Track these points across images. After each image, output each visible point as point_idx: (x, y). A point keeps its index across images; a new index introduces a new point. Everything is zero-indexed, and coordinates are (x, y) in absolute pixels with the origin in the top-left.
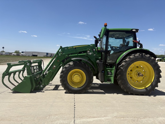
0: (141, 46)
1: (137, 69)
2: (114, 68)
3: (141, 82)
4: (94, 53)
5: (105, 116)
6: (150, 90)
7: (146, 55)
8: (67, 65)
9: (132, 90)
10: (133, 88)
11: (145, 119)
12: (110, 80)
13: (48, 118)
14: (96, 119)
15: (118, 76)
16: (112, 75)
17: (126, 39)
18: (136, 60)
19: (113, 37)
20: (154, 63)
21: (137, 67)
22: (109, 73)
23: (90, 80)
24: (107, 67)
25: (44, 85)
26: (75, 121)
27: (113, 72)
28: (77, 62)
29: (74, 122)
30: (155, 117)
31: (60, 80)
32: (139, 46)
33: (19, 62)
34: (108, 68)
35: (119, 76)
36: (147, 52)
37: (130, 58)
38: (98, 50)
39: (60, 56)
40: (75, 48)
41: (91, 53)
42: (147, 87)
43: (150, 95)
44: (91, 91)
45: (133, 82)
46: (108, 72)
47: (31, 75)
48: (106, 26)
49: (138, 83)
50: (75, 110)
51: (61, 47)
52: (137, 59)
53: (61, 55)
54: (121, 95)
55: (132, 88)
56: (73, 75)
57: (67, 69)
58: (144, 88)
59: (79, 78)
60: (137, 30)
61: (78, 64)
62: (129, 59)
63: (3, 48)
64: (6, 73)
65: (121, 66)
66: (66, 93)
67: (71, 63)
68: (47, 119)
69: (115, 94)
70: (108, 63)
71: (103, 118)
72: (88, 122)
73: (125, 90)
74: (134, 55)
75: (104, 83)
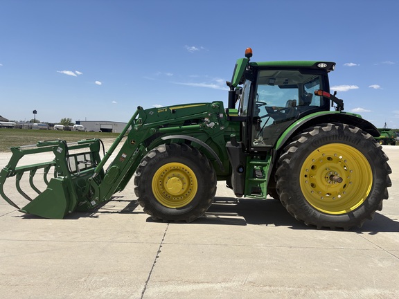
0: (340, 105)
1: (330, 164)
2: (270, 161)
3: (339, 196)
4: (221, 125)
5: (224, 281)
6: (361, 217)
7: (350, 129)
8: (152, 153)
9: (314, 217)
10: (317, 212)
11: (325, 290)
12: (258, 192)
13: (83, 280)
14: (201, 286)
15: (277, 180)
16: (264, 177)
17: (306, 89)
18: (325, 139)
19: (272, 84)
20: (371, 149)
21: (329, 159)
22: (257, 173)
23: (207, 189)
24: (252, 159)
25: (99, 199)
26: (146, 290)
27: (267, 170)
28: (175, 146)
29: (143, 293)
30: (356, 288)
31: (135, 189)
32: (335, 105)
33: (38, 146)
34: (257, 160)
35: (280, 180)
36: (355, 120)
37: (308, 136)
38: (228, 116)
39: (138, 131)
40: (173, 110)
41: (212, 124)
42: (352, 209)
43: (359, 231)
44: (214, 216)
45: (318, 197)
46: (255, 170)
47: (66, 177)
48: (249, 55)
49: (331, 199)
50: (155, 262)
51: (139, 108)
52: (326, 137)
53: (139, 127)
54: (286, 228)
55: (314, 211)
56: (168, 176)
57: (152, 162)
58: (344, 212)
59: (180, 184)
60: (330, 66)
61: (178, 151)
62: (306, 139)
63: (35, 112)
64: (10, 169)
65: (285, 157)
66: (148, 220)
67: (162, 149)
68: (79, 282)
69: (272, 227)
70: (256, 148)
71: (218, 286)
72: (178, 294)
73: (296, 217)
74: (320, 129)
75: (243, 197)
